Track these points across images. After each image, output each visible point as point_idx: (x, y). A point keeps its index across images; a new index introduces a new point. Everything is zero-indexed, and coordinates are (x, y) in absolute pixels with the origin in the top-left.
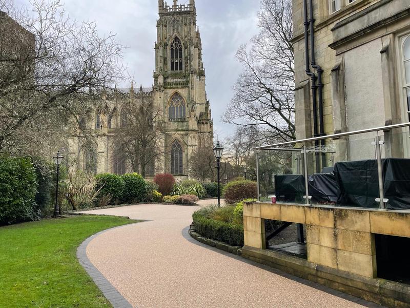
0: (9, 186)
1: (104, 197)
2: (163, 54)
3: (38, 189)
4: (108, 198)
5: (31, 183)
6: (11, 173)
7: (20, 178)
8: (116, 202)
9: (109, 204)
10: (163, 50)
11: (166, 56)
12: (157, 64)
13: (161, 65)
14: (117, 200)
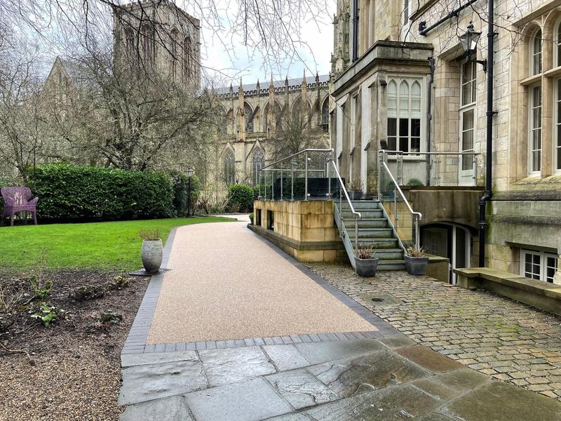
0: (153, 192)
1: (234, 206)
2: (344, 30)
3: (175, 195)
4: (238, 206)
5: (169, 190)
6: (154, 183)
7: (160, 187)
8: (246, 211)
9: (239, 212)
10: (344, 23)
11: (347, 32)
12: (335, 44)
13: (340, 45)
14: (247, 208)
